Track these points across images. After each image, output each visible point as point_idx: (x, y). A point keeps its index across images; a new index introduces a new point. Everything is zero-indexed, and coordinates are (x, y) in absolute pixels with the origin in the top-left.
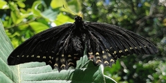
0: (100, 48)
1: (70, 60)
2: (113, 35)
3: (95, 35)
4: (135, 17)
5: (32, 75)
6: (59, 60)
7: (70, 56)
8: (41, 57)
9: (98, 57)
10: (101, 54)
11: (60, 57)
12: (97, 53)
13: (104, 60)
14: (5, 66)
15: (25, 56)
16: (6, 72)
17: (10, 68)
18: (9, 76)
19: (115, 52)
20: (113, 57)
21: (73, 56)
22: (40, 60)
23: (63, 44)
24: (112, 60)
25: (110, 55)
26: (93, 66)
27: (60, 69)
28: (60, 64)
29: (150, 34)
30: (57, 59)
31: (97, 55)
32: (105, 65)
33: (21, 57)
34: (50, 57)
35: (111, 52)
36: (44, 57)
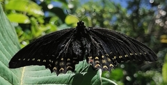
1: (69, 63)
2: (113, 40)
3: (95, 40)
4: (135, 34)
6: (58, 64)
7: (69, 59)
8: (42, 61)
10: (101, 59)
11: (59, 61)
12: (97, 58)
13: (103, 64)
15: (26, 59)
16: (5, 76)
19: (115, 57)
21: (73, 60)
24: (111, 65)
25: (109, 60)
30: (56, 63)
31: (97, 60)
33: (22, 60)
34: (50, 61)
35: (111, 57)
36: (45, 61)
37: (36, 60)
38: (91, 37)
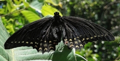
0: (73, 36)
2: (82, 26)
4: (103, 3)
5: (22, 56)
6: (43, 45)
7: (50, 42)
8: (29, 43)
9: (71, 43)
11: (43, 43)
14: (2, 50)
15: (17, 42)
16: (3, 55)
17: (6, 51)
18: (6, 58)
19: (84, 39)
20: (82, 43)
22: (29, 45)
23: (45, 32)
24: (81, 45)
25: (80, 41)
26: (68, 49)
27: (43, 52)
28: (43, 48)
29: (114, 16)
30: (41, 44)
32: (76, 49)
33: (14, 43)
34: (36, 43)
35: (81, 39)
36: (32, 43)
37: (25, 42)
38: (65, 24)
